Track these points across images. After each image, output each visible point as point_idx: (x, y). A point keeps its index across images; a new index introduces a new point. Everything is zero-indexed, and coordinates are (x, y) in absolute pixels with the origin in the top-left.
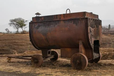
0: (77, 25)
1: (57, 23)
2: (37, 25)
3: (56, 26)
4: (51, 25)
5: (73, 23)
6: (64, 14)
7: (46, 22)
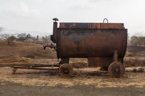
0: (115, 35)
1: (93, 31)
2: (67, 32)
3: (92, 34)
4: (86, 33)
5: (111, 32)
6: (101, 24)
7: (79, 30)
